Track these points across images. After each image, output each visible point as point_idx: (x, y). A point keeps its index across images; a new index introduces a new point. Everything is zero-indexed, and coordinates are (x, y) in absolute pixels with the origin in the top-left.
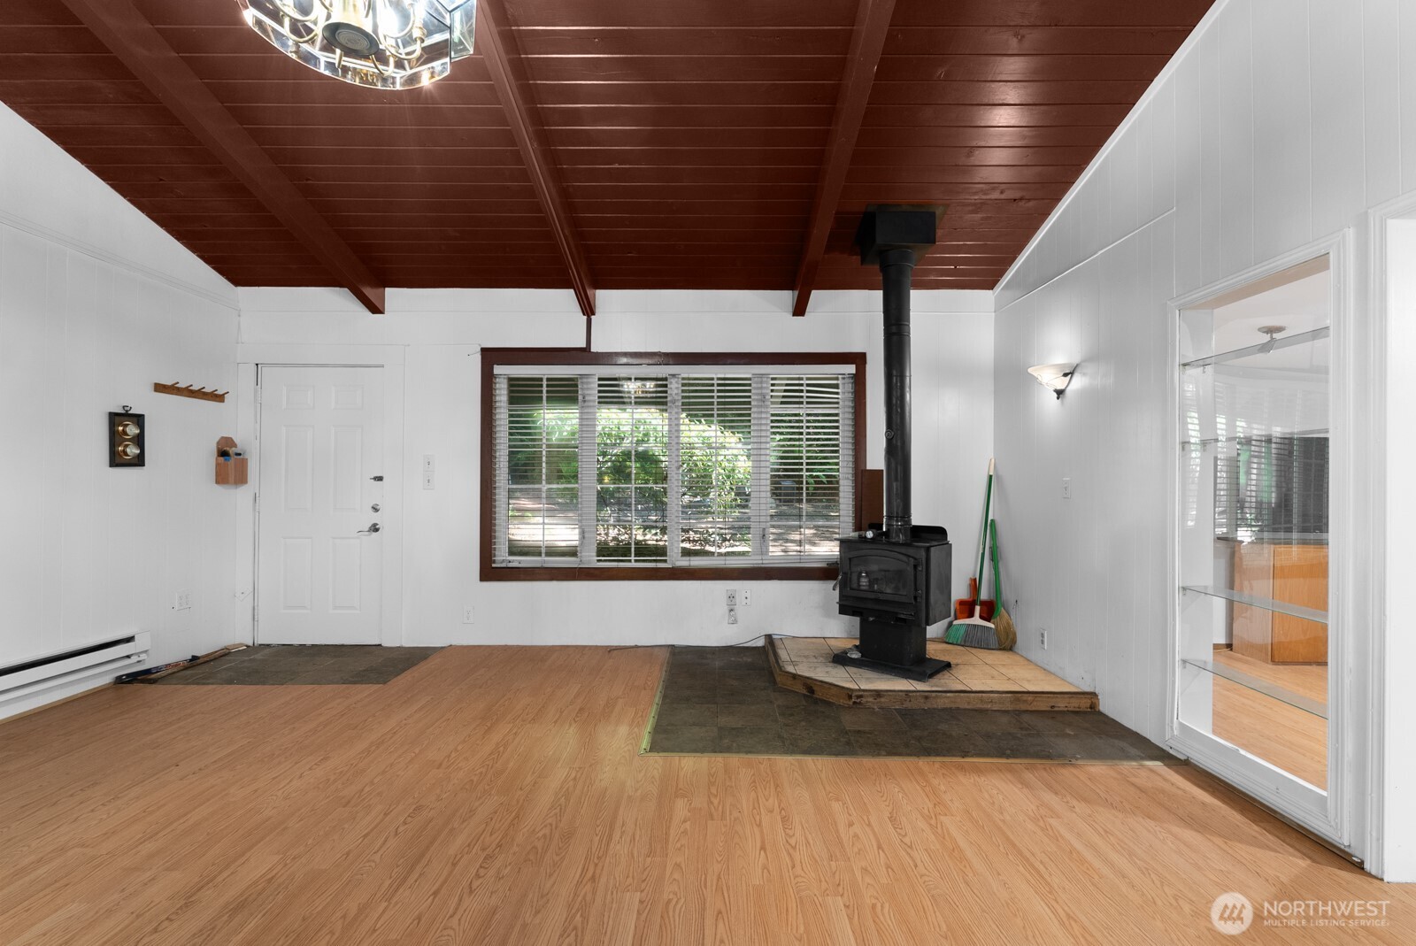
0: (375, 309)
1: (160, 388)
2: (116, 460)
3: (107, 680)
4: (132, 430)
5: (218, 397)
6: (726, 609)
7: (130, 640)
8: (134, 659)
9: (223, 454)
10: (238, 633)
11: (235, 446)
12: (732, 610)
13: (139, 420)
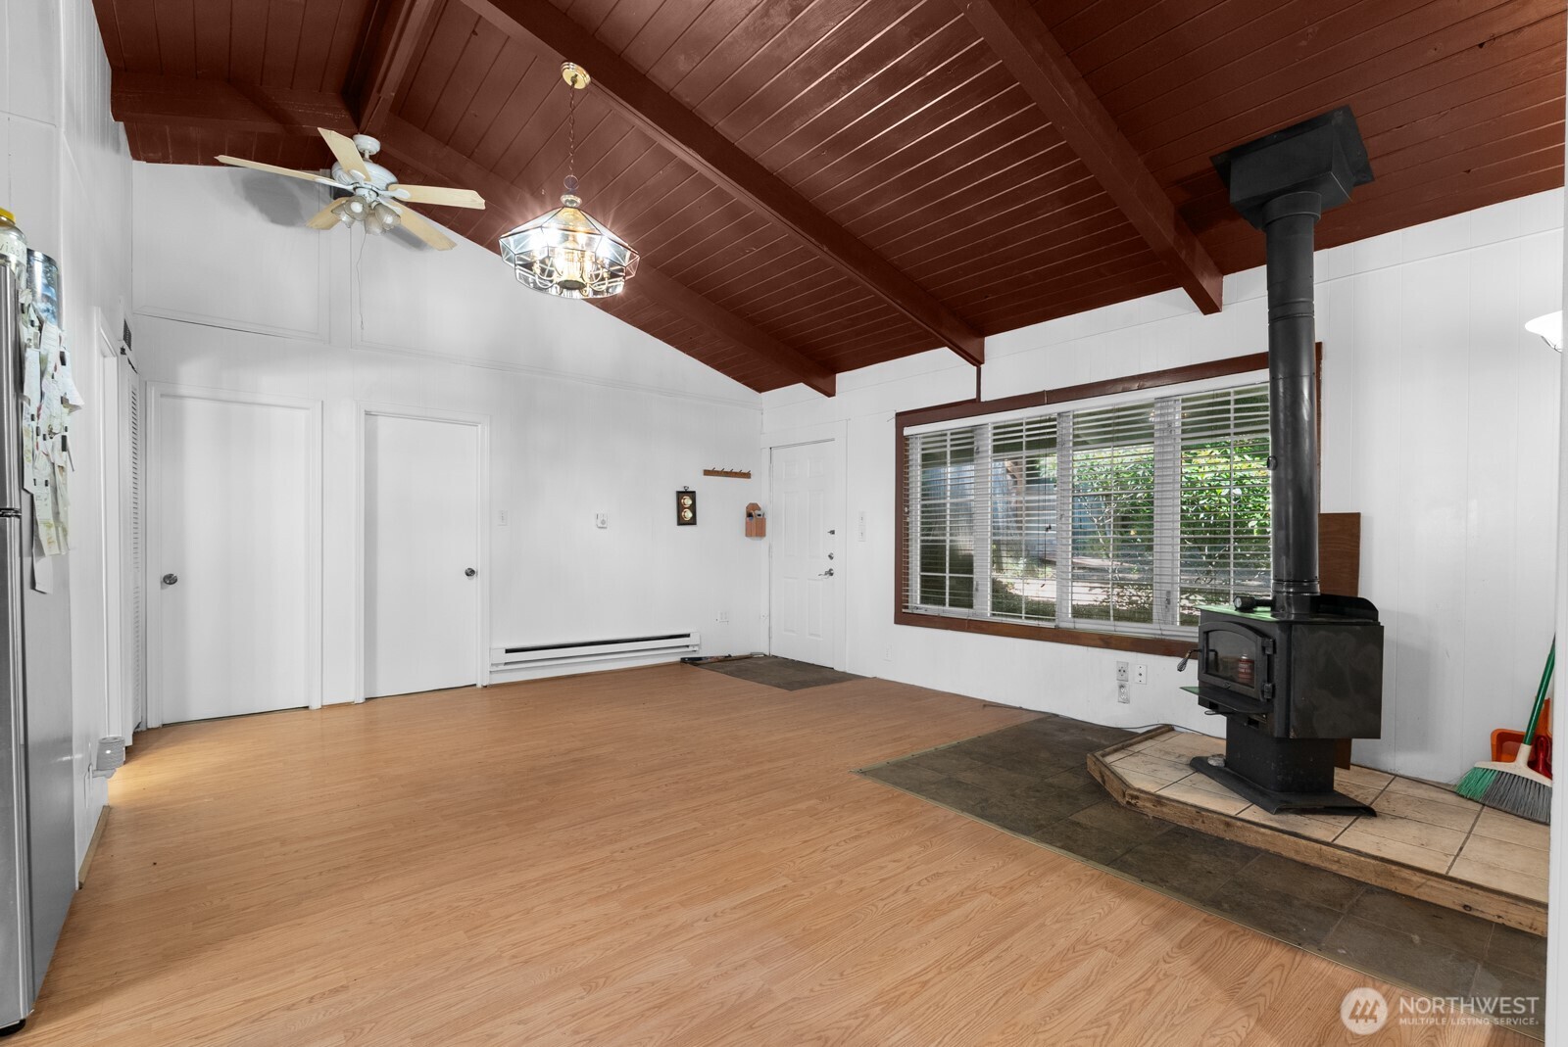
0: (830, 392)
1: (707, 473)
2: (681, 522)
3: (677, 659)
4: (688, 501)
5: (747, 475)
6: (1116, 684)
7: (688, 636)
8: (690, 649)
9: (749, 515)
10: (760, 646)
11: (759, 509)
12: (1122, 686)
13: (692, 495)
